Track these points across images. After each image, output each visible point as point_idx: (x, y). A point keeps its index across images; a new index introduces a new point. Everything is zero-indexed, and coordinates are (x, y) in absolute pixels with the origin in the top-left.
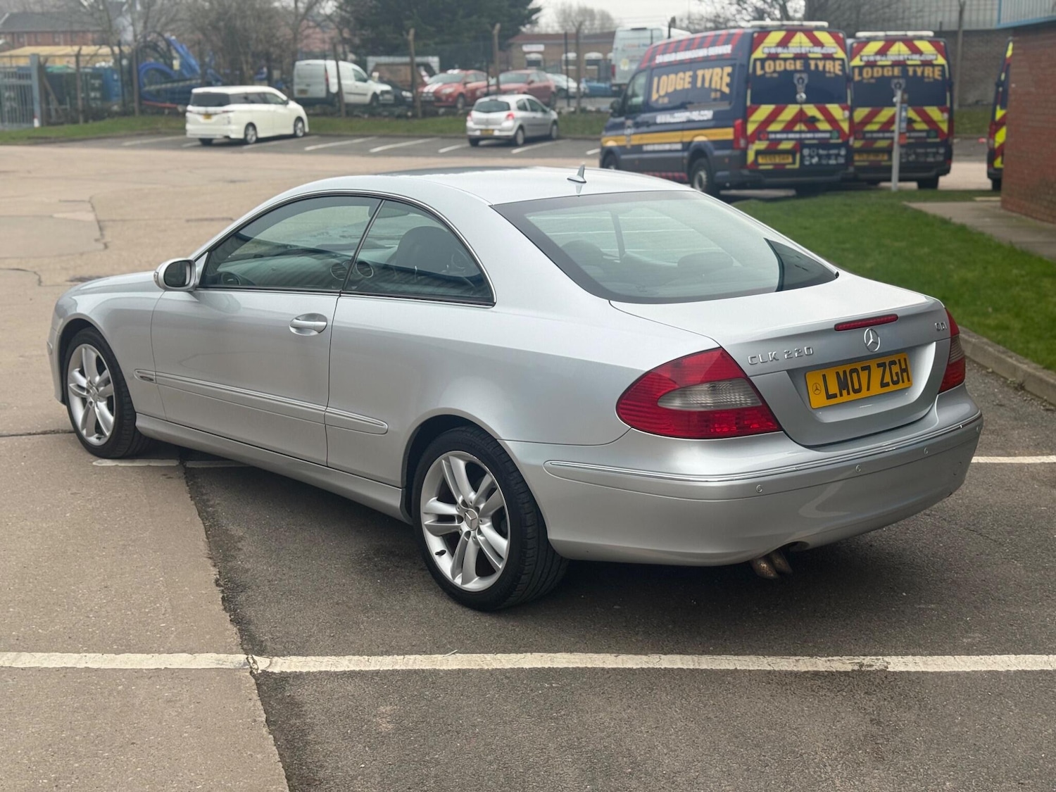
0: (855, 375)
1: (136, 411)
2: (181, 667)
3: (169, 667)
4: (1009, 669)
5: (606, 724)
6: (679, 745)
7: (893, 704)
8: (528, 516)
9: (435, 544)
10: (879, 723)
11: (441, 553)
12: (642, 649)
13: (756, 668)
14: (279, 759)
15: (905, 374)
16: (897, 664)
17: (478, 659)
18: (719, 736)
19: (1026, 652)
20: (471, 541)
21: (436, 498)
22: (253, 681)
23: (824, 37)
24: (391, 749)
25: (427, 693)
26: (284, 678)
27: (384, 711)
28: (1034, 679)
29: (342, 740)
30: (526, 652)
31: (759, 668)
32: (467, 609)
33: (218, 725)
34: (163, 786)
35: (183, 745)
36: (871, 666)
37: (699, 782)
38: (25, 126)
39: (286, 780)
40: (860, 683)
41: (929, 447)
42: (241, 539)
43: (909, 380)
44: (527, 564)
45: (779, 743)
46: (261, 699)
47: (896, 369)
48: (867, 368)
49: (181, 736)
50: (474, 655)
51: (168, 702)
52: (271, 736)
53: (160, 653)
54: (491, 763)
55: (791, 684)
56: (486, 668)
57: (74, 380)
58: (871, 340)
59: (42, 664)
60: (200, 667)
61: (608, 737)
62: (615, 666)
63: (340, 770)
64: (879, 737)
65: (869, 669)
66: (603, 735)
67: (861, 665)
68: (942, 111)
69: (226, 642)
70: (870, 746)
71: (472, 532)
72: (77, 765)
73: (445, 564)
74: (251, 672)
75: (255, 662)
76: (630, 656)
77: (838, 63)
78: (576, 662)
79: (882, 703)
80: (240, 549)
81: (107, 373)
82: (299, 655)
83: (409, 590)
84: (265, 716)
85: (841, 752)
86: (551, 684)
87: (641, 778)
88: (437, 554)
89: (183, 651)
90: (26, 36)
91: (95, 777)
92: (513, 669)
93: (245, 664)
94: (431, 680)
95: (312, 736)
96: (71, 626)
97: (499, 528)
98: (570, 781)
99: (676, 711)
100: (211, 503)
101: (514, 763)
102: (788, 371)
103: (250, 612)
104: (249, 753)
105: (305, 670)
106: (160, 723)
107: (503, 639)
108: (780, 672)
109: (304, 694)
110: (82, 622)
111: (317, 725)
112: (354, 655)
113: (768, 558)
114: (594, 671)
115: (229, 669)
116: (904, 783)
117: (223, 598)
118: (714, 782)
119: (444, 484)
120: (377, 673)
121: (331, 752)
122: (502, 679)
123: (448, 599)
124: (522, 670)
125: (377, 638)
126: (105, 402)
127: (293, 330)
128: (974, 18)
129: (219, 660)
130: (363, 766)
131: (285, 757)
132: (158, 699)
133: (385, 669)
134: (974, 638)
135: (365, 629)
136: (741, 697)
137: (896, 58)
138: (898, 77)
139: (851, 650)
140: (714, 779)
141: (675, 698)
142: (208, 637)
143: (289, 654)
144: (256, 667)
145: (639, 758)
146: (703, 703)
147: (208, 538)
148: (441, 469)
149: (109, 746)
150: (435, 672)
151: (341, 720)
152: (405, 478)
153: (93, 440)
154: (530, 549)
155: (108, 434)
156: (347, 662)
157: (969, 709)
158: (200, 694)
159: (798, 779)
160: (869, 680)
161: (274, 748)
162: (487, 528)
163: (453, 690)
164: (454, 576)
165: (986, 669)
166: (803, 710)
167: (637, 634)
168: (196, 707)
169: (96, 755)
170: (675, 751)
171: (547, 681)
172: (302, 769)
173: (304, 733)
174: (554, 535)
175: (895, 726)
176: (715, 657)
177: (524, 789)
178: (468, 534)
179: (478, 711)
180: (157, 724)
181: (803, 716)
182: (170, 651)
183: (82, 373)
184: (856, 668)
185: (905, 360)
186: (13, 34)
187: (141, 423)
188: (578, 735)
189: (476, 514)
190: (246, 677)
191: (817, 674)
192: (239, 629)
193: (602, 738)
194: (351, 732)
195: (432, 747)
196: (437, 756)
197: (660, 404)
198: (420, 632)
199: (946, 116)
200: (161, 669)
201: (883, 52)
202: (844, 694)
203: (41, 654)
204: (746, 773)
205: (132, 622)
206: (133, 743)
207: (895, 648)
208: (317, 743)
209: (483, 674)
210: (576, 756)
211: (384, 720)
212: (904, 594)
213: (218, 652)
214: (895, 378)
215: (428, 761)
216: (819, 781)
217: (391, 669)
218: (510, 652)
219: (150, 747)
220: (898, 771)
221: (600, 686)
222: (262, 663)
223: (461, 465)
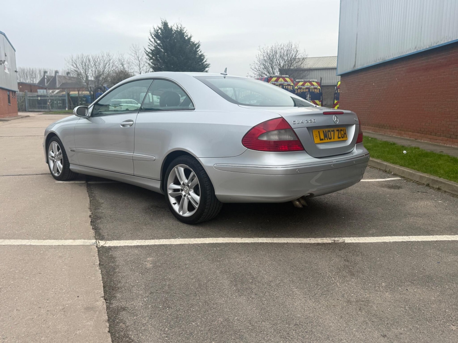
0: (329, 133)
1: (70, 163)
2: (69, 244)
3: (64, 244)
4: (390, 241)
5: (240, 263)
6: (270, 270)
7: (351, 254)
8: (207, 187)
9: (172, 200)
10: (348, 261)
11: (175, 204)
12: (251, 236)
13: (295, 242)
14: (102, 279)
15: (345, 135)
16: (348, 240)
17: (188, 240)
18: (286, 267)
19: (394, 235)
20: (186, 198)
21: (173, 183)
22: (97, 249)
23: (288, 79)
24: (150, 274)
25: (167, 253)
26: (110, 248)
27: (149, 260)
28: (401, 244)
29: (130, 271)
30: (207, 238)
31: (296, 242)
32: (184, 224)
33: (78, 266)
34: (48, 291)
35: (61, 273)
36: (339, 241)
37: (281, 285)
38: (65, 110)
39: (103, 288)
40: (336, 247)
41: (356, 161)
42: (102, 203)
43: (347, 137)
44: (207, 205)
45: (310, 269)
46: (99, 256)
47: (342, 133)
48: (333, 131)
49: (61, 270)
50: (187, 239)
51: (60, 257)
52: (100, 270)
53: (61, 239)
54: (192, 279)
55: (310, 247)
56: (191, 243)
57: (50, 155)
58: (335, 120)
59: (12, 243)
60: (76, 245)
61: (241, 268)
62: (241, 242)
63: (127, 283)
64: (350, 266)
65: (338, 242)
66: (239, 267)
67: (335, 241)
68: (320, 101)
69: (89, 236)
70: (347, 270)
71: (186, 195)
72: (12, 282)
73: (176, 208)
74: (97, 246)
75: (99, 243)
76: (247, 238)
77: (291, 87)
78: (226, 241)
79: (346, 254)
80: (101, 206)
81: (60, 151)
82: (117, 240)
83: (163, 218)
84: (99, 262)
85: (336, 272)
86: (217, 249)
87: (256, 284)
88: (173, 204)
89: (71, 239)
90: (66, 89)
91: (19, 287)
92: (202, 244)
93: (95, 243)
94: (169, 248)
95: (118, 270)
96: (29, 230)
97: (196, 192)
98: (226, 286)
99: (267, 258)
100: (94, 193)
101: (202, 279)
102: (307, 127)
103: (101, 226)
104: (89, 277)
105: (119, 245)
106: (54, 265)
107: (198, 234)
108: (305, 243)
109: (117, 254)
110: (34, 229)
111: (120, 266)
112: (139, 240)
113: (298, 200)
114: (233, 243)
115: (88, 245)
116: (365, 284)
117: (91, 222)
118: (287, 285)
119: (176, 178)
120: (148, 246)
121: (125, 276)
122: (197, 247)
123: (178, 221)
124: (205, 244)
125: (149, 234)
126: (60, 161)
127: (121, 126)
128: (324, 82)
129: (84, 242)
130: (138, 281)
131: (104, 278)
132: (56, 256)
133: (151, 244)
134: (373, 231)
135: (145, 231)
136: (291, 252)
137: (307, 87)
138: (307, 92)
139: (329, 235)
140: (287, 284)
141: (266, 253)
142: (82, 234)
143: (114, 240)
144: (99, 244)
145: (254, 276)
146: (277, 254)
147: (90, 203)
148: (175, 172)
149: (29, 274)
150: (171, 245)
151: (131, 264)
152: (162, 177)
153: (56, 175)
154: (208, 199)
155: (61, 172)
156: (136, 242)
157: (380, 255)
158: (73, 254)
159: (322, 283)
160: (339, 246)
161: (101, 275)
162: (192, 193)
163: (178, 251)
164: (179, 212)
165: (381, 241)
166: (317, 257)
167: (248, 231)
168: (70, 259)
169: (22, 278)
170: (269, 273)
171: (215, 247)
172: (111, 283)
173: (114, 269)
174: (217, 193)
175: (354, 262)
176: (279, 238)
177: (207, 289)
178: (185, 195)
179: (188, 259)
180: (52, 266)
181: (317, 259)
182: (66, 239)
183: (53, 152)
184: (333, 242)
185: (345, 130)
186: (63, 88)
187: (72, 167)
188: (229, 267)
189: (188, 188)
190: (94, 248)
191: (318, 244)
192: (95, 232)
193: (238, 268)
194: (134, 268)
195: (168, 273)
196: (170, 277)
197: (259, 138)
198: (166, 232)
199: (321, 103)
200: (60, 245)
201: (303, 85)
202: (331, 251)
203: (13, 240)
204: (300, 281)
205: (53, 229)
206: (40, 273)
207: (346, 235)
208: (119, 272)
209: (190, 245)
210: (228, 276)
211: (149, 263)
212: (343, 217)
213: (84, 239)
214: (342, 136)
215: (166, 279)
216: (331, 284)
217: (153, 244)
218: (201, 238)
219: (47, 275)
220: (362, 279)
221: (236, 249)
222: (102, 243)
223: (182, 170)
